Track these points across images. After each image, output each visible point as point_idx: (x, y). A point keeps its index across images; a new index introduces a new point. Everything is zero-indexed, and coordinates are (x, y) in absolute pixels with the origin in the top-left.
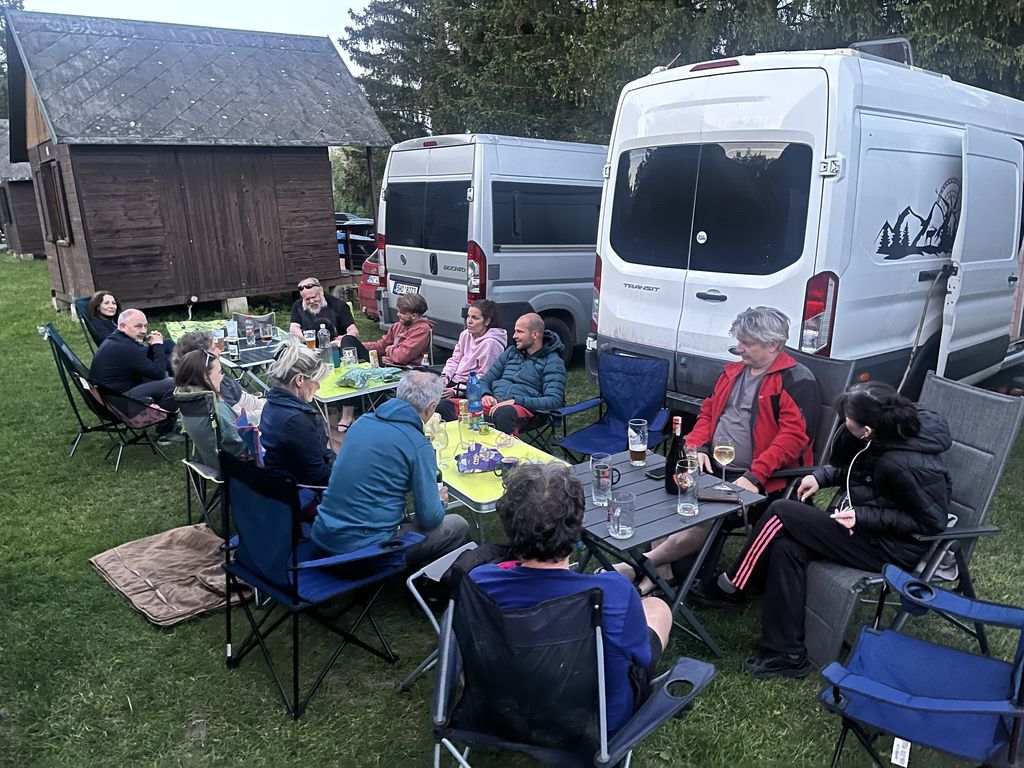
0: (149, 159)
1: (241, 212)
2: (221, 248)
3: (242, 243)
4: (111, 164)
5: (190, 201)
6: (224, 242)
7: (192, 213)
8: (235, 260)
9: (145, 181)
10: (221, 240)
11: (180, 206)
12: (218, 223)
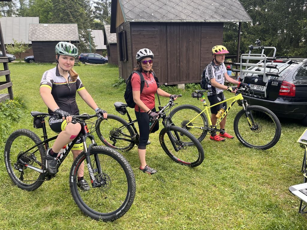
0: (157, 29)
1: (187, 50)
2: (178, 65)
3: (186, 63)
4: (143, 31)
5: (169, 45)
6: (179, 62)
7: (169, 50)
8: (182, 69)
9: (155, 37)
10: (178, 61)
11: (165, 47)
12: (178, 54)
